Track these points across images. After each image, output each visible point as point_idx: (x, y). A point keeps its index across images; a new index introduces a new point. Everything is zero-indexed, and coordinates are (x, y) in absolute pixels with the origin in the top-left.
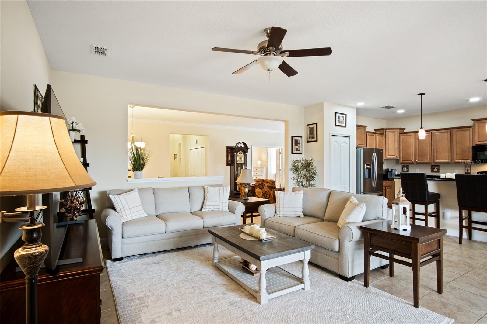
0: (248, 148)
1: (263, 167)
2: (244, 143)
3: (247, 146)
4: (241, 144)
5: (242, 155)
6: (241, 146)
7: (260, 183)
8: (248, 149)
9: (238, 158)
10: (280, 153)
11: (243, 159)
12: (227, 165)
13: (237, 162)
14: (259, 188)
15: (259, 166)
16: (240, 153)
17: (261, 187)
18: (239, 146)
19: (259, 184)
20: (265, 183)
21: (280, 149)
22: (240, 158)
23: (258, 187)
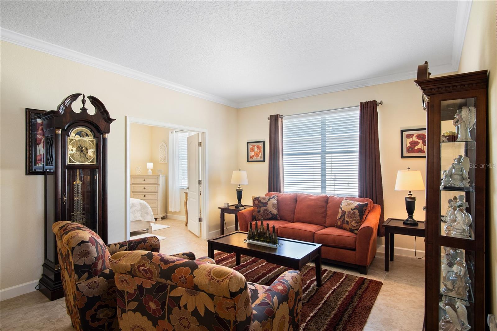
0: (111, 117)
1: (159, 176)
2: (95, 101)
3: (106, 113)
4: (83, 102)
5: (86, 139)
6: (84, 110)
7: (148, 284)
8: (110, 120)
9: (71, 150)
10: (200, 144)
11: (91, 153)
12: (27, 174)
13: (68, 163)
14: (142, 309)
15: (150, 173)
16: (79, 134)
17: (152, 305)
18: (77, 107)
19: (140, 287)
20: (180, 291)
21: (198, 134)
22: (82, 150)
23: (135, 304)
